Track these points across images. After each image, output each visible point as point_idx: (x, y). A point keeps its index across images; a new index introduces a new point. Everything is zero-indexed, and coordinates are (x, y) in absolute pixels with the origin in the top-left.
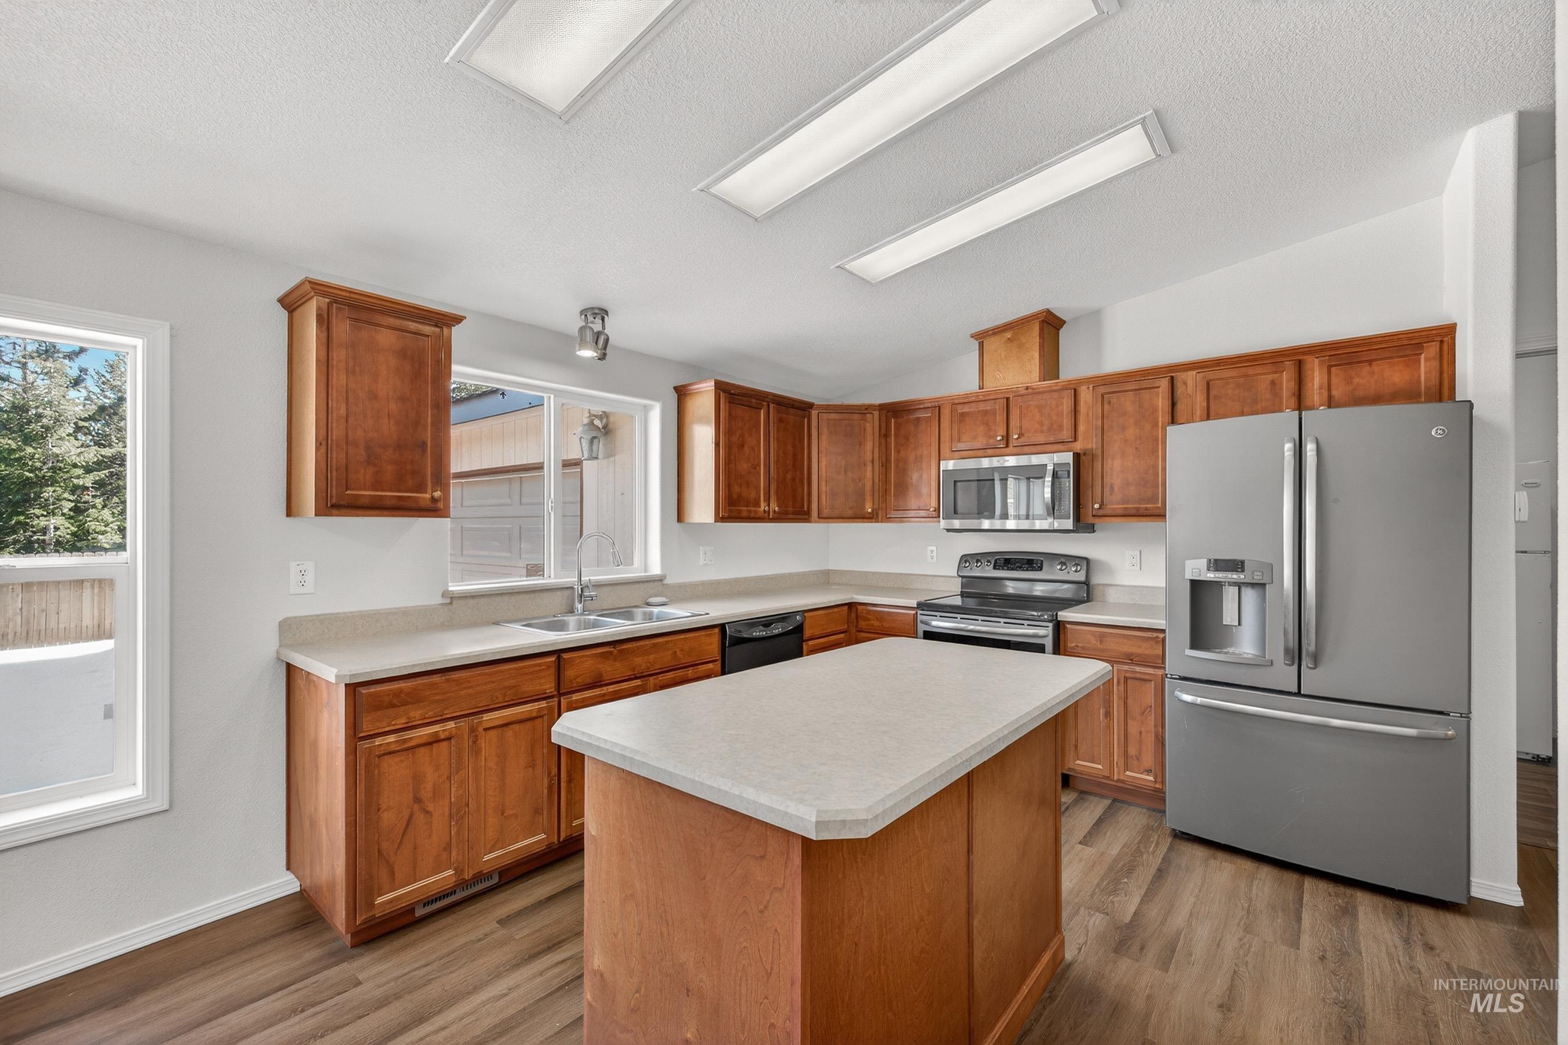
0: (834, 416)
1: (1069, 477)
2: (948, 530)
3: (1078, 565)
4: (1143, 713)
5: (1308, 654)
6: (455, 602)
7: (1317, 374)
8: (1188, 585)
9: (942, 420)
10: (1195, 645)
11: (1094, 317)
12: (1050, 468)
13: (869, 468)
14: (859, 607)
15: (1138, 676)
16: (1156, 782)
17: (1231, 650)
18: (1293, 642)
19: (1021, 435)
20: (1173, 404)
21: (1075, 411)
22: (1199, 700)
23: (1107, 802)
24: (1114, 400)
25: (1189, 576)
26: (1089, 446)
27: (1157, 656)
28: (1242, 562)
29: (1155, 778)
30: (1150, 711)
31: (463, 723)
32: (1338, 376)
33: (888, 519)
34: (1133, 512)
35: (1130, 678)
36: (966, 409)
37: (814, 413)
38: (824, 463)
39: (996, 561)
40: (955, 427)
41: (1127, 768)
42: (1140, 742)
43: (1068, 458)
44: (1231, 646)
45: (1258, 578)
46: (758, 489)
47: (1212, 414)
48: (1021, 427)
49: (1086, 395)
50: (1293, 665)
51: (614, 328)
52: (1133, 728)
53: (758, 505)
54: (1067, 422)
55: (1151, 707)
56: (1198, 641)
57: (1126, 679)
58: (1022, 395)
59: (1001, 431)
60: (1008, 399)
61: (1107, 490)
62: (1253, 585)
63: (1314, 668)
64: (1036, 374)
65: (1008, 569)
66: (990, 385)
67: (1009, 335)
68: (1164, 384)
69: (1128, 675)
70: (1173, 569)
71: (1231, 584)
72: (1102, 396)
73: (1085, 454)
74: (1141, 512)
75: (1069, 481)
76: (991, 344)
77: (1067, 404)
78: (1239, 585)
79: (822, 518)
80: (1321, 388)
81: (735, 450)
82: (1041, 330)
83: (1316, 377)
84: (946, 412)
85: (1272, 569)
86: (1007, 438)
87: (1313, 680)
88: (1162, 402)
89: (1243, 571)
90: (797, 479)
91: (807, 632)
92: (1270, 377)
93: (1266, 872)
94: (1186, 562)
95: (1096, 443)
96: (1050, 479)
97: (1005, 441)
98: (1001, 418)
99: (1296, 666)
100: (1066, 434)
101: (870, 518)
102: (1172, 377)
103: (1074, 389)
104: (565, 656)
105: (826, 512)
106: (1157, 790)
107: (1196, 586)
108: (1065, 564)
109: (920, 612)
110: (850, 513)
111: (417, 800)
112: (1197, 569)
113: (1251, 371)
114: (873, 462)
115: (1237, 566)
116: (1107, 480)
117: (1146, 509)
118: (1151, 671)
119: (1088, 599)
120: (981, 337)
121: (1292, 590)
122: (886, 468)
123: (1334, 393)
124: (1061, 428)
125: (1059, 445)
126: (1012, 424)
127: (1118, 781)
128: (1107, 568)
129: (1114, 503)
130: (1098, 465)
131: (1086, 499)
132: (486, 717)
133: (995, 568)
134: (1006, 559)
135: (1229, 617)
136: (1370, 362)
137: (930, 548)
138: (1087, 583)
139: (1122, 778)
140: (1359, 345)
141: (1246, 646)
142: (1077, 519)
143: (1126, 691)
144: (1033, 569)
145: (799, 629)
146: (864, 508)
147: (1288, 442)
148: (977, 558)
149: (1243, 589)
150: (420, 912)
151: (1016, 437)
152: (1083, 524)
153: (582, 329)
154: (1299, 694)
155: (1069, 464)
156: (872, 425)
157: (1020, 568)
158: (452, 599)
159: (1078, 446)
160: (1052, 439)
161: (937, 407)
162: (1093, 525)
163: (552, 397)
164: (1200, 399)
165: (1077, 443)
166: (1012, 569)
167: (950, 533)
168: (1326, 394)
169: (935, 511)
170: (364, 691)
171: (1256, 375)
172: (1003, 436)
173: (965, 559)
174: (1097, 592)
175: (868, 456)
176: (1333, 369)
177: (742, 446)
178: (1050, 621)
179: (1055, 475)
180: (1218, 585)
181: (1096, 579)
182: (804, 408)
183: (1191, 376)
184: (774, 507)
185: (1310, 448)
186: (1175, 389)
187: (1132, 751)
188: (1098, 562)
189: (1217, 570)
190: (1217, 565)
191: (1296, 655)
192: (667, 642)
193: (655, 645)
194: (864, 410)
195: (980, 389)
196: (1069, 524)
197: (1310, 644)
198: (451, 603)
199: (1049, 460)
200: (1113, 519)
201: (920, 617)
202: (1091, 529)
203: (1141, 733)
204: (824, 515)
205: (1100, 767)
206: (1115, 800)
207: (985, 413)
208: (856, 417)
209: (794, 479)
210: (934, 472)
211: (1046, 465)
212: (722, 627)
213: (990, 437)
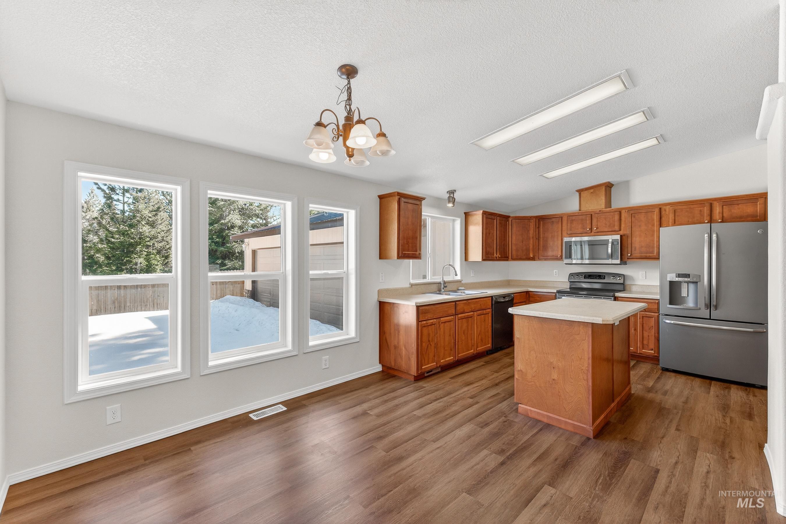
0: (517, 221)
1: (618, 244)
2: (566, 264)
3: (620, 277)
4: (650, 329)
5: (713, 305)
6: (413, 286)
7: (718, 208)
8: (668, 283)
9: (563, 223)
10: (671, 303)
11: (626, 184)
12: (610, 241)
13: (532, 240)
14: (530, 293)
15: (647, 316)
16: (654, 353)
17: (685, 305)
18: (707, 301)
19: (597, 228)
20: (661, 218)
21: (620, 219)
22: (672, 322)
23: (635, 361)
24: (636, 216)
25: (669, 279)
26: (626, 233)
27: (656, 309)
28: (689, 275)
29: (654, 352)
30: (653, 328)
31: (438, 320)
32: (726, 209)
33: (539, 259)
34: (645, 257)
35: (644, 317)
36: (574, 218)
37: (510, 219)
38: (514, 238)
39: (585, 275)
40: (569, 224)
41: (643, 348)
42: (649, 339)
43: (618, 237)
44: (684, 303)
45: (695, 280)
46: (494, 249)
47: (676, 223)
48: (597, 226)
49: (624, 215)
50: (708, 309)
51: (456, 195)
52: (646, 334)
53: (494, 255)
54: (617, 224)
55: (653, 327)
56: (672, 302)
57: (643, 317)
58: (598, 213)
59: (589, 227)
60: (591, 215)
61: (633, 249)
62: (693, 282)
63: (716, 310)
64: (603, 206)
65: (591, 278)
66: (584, 209)
67: (592, 191)
68: (657, 211)
69: (643, 315)
70: (662, 278)
71: (685, 282)
72: (632, 214)
73: (624, 235)
74: (648, 257)
75: (618, 246)
76: (584, 194)
77: (617, 217)
78: (688, 283)
79: (513, 259)
80: (719, 213)
81: (488, 235)
82: (606, 189)
83: (717, 210)
84: (565, 219)
85: (700, 277)
86: (591, 229)
87: (715, 314)
88: (656, 217)
89: (689, 278)
90: (505, 245)
91: (515, 301)
92: (699, 209)
93: (698, 380)
94: (668, 275)
95: (629, 232)
96: (611, 245)
97: (590, 231)
98: (588, 222)
99: (709, 310)
100: (617, 228)
101: (532, 259)
102: (660, 208)
103: (620, 212)
104: (457, 303)
105: (515, 257)
106: (656, 356)
107: (671, 283)
108: (614, 277)
109: (557, 294)
110: (524, 257)
111: (429, 341)
112: (672, 277)
113: (692, 206)
114: (533, 238)
115: (687, 276)
116: (633, 245)
117: (650, 256)
118: (653, 314)
119: (624, 290)
120: (580, 191)
121: (707, 285)
122: (539, 240)
123: (724, 215)
124: (614, 226)
125: (614, 232)
126: (593, 224)
127: (640, 353)
128: (632, 278)
129: (636, 254)
130: (629, 240)
131: (625, 253)
132: (442, 319)
133: (584, 278)
134: (589, 275)
135: (684, 293)
136: (738, 204)
137: (555, 271)
138: (623, 284)
139: (641, 352)
140: (734, 198)
141: (690, 304)
142: (621, 259)
143: (643, 321)
144: (601, 279)
145: (512, 300)
146: (529, 255)
147: (706, 234)
148: (578, 274)
149: (689, 284)
150: (426, 375)
151: (595, 229)
152: (623, 262)
153: (449, 197)
154: (710, 319)
155: (618, 239)
156: (532, 225)
157: (596, 278)
158: (412, 285)
159: (621, 232)
160: (610, 230)
161: (560, 218)
162: (626, 262)
163: (430, 218)
164: (671, 216)
165: (621, 231)
166: (593, 279)
167: (567, 265)
168: (721, 215)
169: (560, 257)
170: (421, 308)
171: (694, 208)
172: (590, 229)
173: (571, 275)
174: (627, 288)
175: (531, 235)
176: (724, 206)
177: (489, 234)
178: (613, 296)
179: (613, 243)
180: (680, 282)
181: (628, 282)
182: (507, 217)
183: (667, 208)
184: (498, 255)
185: (714, 236)
186: (661, 213)
187: (645, 342)
188: (627, 276)
189: (679, 277)
190: (679, 276)
191: (709, 306)
192: (479, 301)
193: (476, 301)
194: (529, 218)
195: (579, 211)
196: (618, 261)
197: (714, 302)
198: (412, 287)
199: (610, 238)
200: (635, 260)
201: (557, 296)
202: (625, 263)
203: (649, 336)
204: (514, 258)
205: (633, 349)
206: (638, 361)
207: (582, 220)
208: (526, 221)
209: (504, 244)
210: (560, 242)
211: (609, 240)
212: (492, 297)
213: (584, 229)
